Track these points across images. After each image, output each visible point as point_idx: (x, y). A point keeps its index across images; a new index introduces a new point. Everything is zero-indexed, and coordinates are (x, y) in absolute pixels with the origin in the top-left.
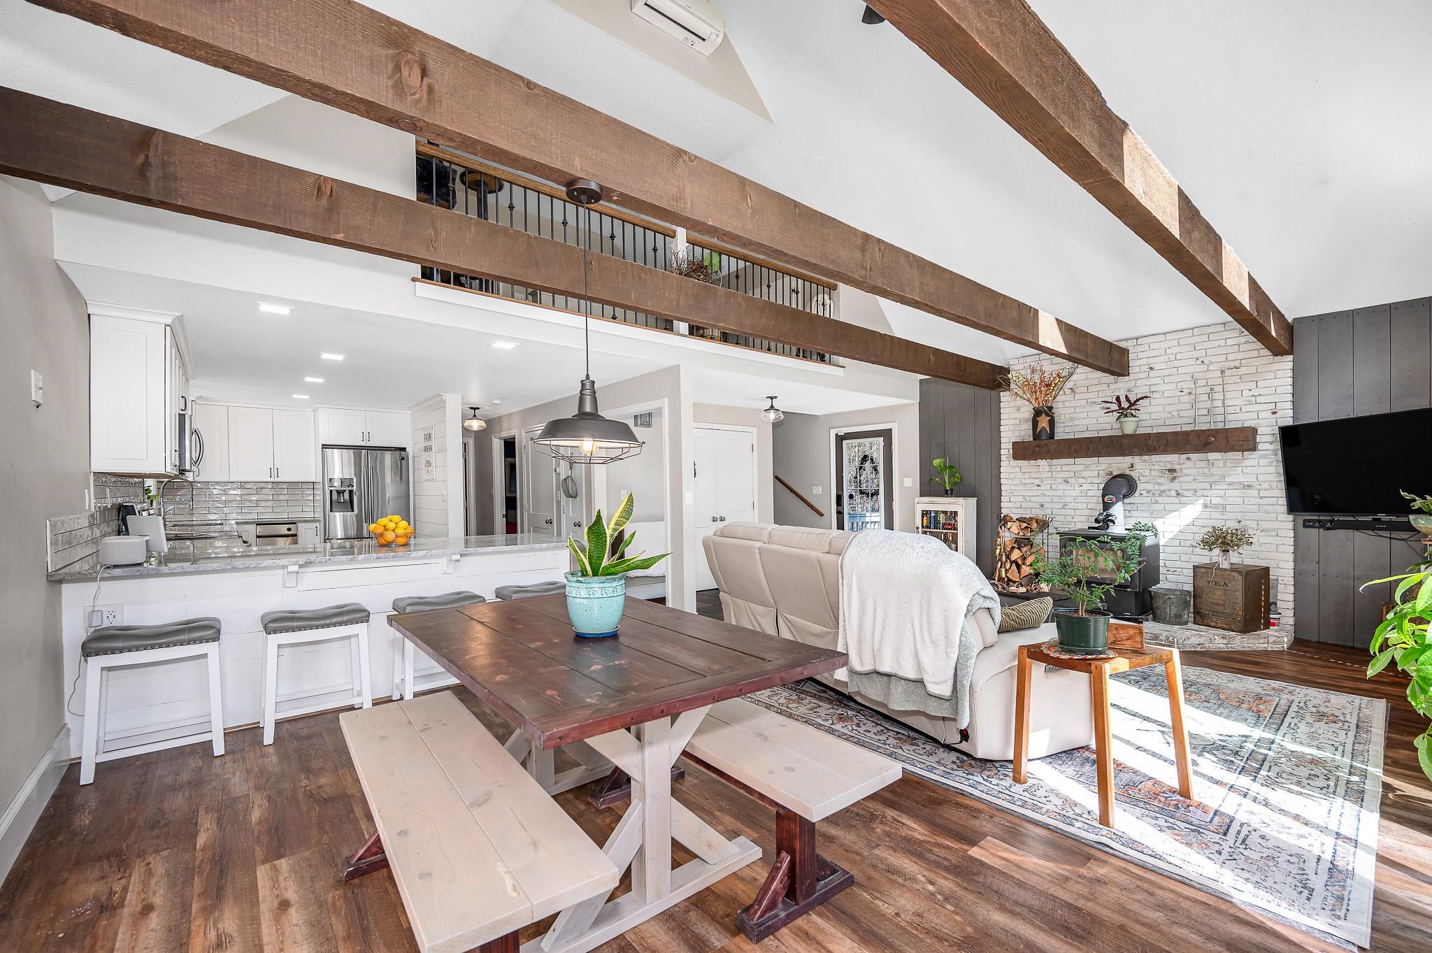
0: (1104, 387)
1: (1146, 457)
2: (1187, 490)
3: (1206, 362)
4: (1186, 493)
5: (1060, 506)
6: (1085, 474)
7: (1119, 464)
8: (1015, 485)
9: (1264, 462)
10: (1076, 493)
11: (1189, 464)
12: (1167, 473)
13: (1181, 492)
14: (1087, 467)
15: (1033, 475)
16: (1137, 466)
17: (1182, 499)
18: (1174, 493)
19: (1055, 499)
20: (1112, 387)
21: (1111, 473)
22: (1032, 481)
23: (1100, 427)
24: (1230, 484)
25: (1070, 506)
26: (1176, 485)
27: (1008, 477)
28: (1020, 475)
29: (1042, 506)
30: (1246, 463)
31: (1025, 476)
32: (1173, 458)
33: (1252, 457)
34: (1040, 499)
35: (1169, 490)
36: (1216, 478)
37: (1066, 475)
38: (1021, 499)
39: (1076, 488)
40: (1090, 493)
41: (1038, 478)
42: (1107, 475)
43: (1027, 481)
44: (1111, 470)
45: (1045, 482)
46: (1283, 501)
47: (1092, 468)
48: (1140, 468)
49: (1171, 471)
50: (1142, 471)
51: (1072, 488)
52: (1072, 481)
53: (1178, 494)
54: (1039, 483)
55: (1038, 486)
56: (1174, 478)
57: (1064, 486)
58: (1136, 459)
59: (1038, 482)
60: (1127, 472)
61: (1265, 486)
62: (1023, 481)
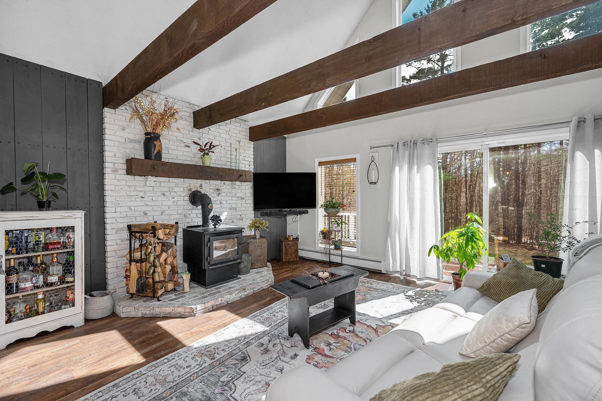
0: (187, 132)
1: (207, 181)
2: (224, 200)
3: (230, 134)
4: (224, 202)
5: (159, 213)
6: (176, 189)
7: (194, 184)
8: (121, 196)
9: (247, 187)
10: (170, 203)
11: (224, 186)
12: (216, 191)
13: (222, 201)
14: (177, 185)
15: (137, 189)
16: (204, 186)
17: (222, 205)
18: (219, 202)
19: (156, 208)
20: (191, 133)
21: (191, 190)
22: (136, 193)
23: (184, 158)
24: (237, 198)
25: (166, 213)
26: (219, 198)
27: (113, 189)
28: (125, 188)
29: (145, 214)
30: (243, 187)
31: (130, 189)
32: (218, 182)
33: (244, 185)
34: (144, 209)
35: (217, 201)
36: (233, 195)
37: (163, 190)
38: (127, 209)
39: (171, 199)
40: (179, 203)
41: (142, 191)
42: (189, 191)
43: (131, 194)
44: (191, 188)
45: (148, 195)
46: (252, 205)
47: (180, 186)
48: (205, 187)
49: (218, 190)
50: (206, 189)
51: (168, 200)
52: (168, 194)
53: (221, 203)
54: (143, 195)
55: (142, 197)
56: (219, 194)
57: (162, 198)
58: (203, 182)
59: (141, 194)
60: (199, 190)
61: (247, 198)
62: (129, 193)
